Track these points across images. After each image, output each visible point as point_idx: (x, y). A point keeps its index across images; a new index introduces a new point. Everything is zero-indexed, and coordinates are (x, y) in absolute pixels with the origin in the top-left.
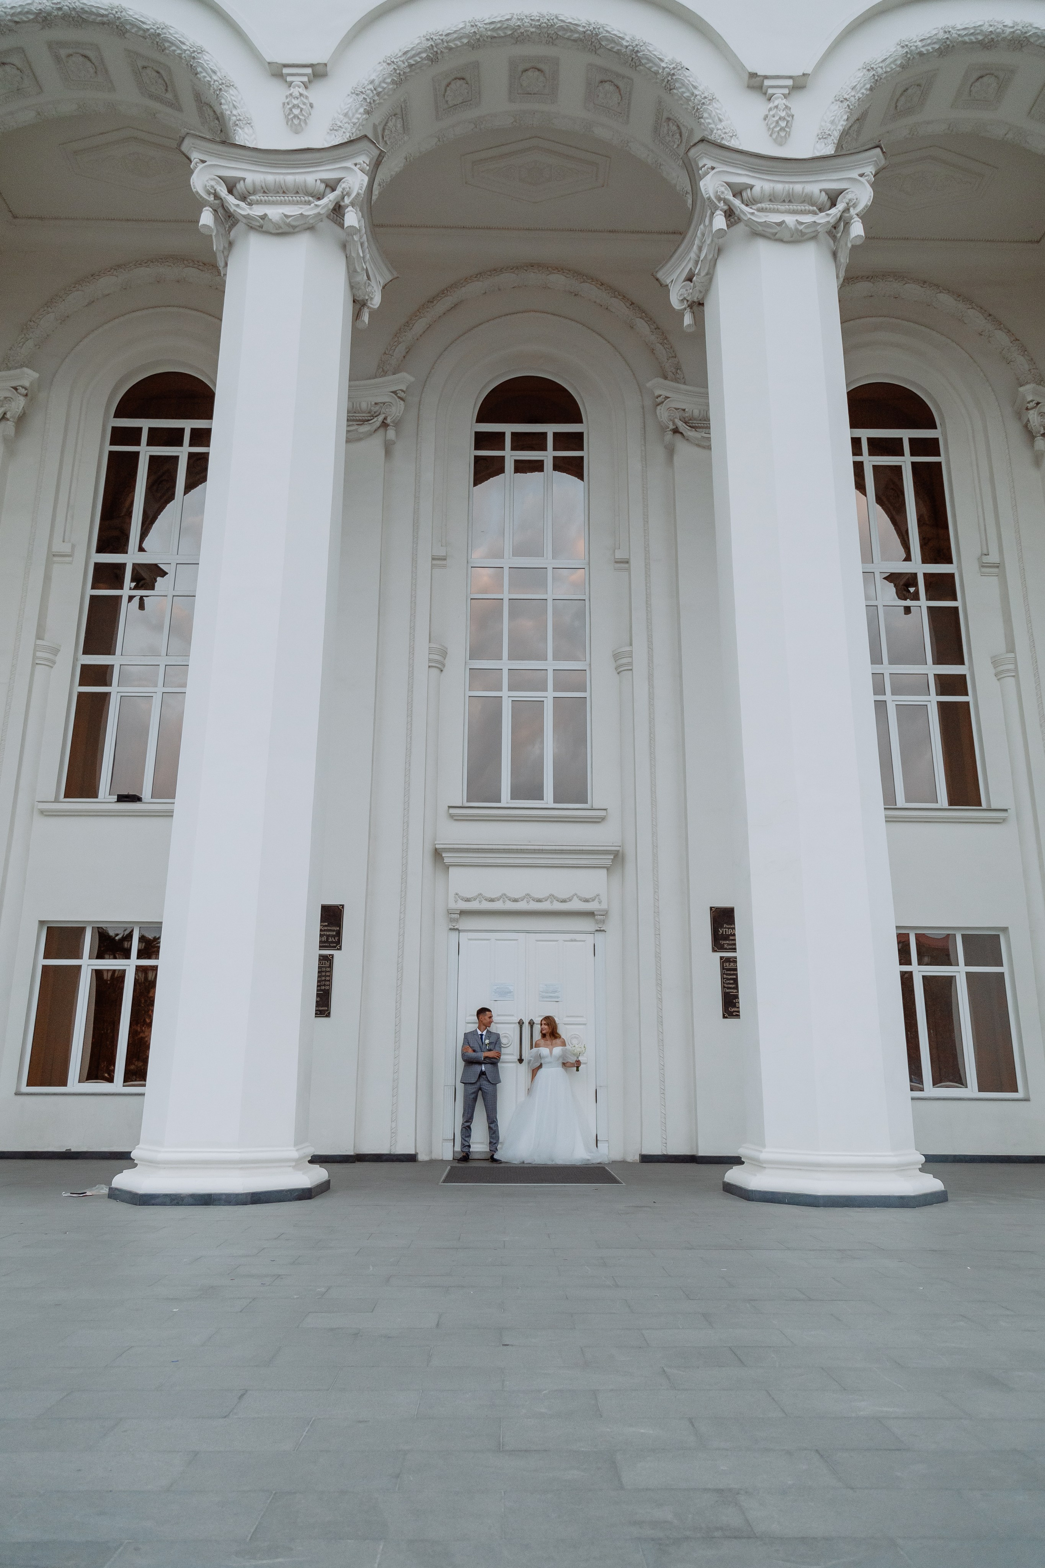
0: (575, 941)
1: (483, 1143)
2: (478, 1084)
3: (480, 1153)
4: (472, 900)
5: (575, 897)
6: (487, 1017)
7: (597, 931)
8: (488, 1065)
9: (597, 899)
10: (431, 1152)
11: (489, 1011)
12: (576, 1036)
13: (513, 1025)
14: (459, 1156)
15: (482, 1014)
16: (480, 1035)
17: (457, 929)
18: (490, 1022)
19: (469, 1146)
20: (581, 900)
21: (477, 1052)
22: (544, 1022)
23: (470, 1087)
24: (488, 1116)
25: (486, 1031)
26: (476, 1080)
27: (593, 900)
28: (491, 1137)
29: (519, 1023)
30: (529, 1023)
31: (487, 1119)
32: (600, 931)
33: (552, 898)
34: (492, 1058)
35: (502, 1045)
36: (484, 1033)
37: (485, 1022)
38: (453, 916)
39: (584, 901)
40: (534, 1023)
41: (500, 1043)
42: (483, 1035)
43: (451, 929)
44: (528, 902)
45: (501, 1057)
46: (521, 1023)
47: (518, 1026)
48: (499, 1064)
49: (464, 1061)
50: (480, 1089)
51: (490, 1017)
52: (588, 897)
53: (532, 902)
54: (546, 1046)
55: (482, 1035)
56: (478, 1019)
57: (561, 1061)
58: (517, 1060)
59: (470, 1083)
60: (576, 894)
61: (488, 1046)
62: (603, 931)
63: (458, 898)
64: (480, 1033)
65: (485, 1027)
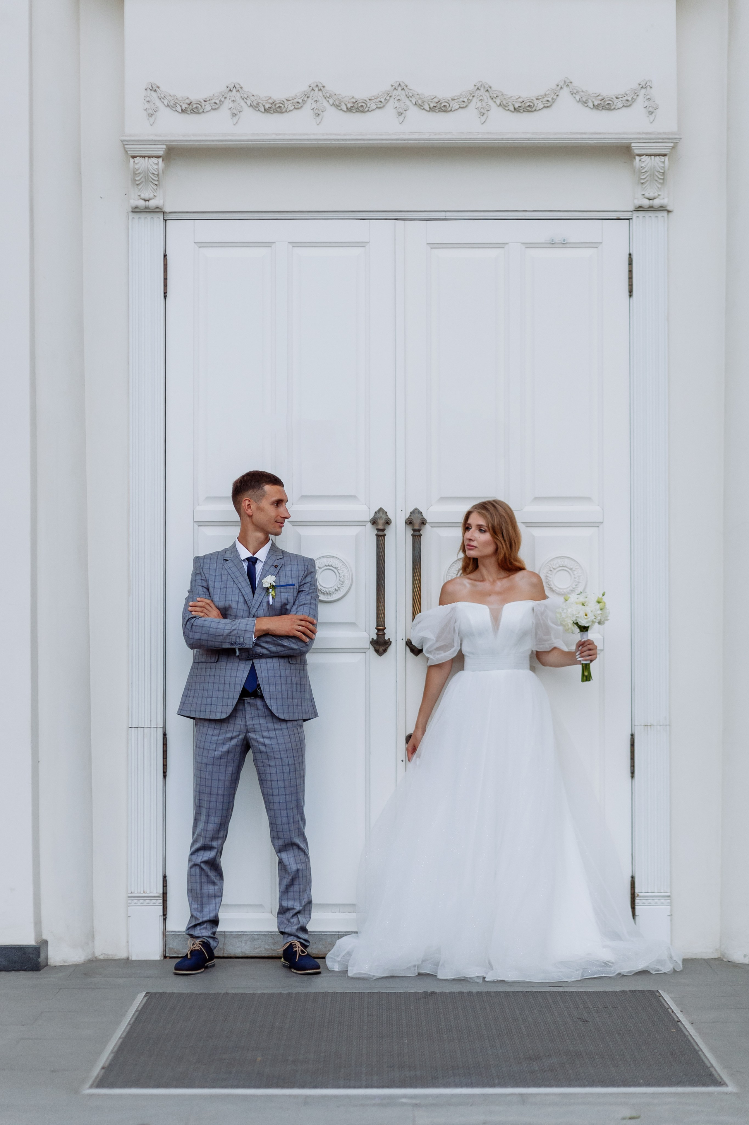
0: (564, 244)
1: (261, 906)
2: (239, 723)
3: (253, 937)
4: (208, 108)
5: (565, 93)
6: (266, 504)
7: (640, 209)
8: (269, 660)
9: (640, 102)
10: (91, 936)
11: (275, 481)
12: (566, 562)
13: (353, 531)
14: (185, 947)
15: (250, 492)
16: (248, 559)
17: (158, 210)
18: (280, 521)
19: (215, 922)
20: (585, 103)
21: (236, 617)
22: (476, 520)
23: (211, 730)
24: (273, 825)
25: (267, 547)
26: (230, 710)
27: (628, 104)
28: (286, 891)
29: (374, 522)
30: (409, 522)
31: (273, 838)
32: (651, 209)
33: (486, 96)
34: (288, 637)
35: (322, 597)
36: (262, 554)
37: (260, 518)
38: (142, 164)
39: (596, 107)
40: (423, 522)
41: (314, 592)
42: (257, 559)
43: (136, 210)
44: (400, 114)
45: (318, 635)
46: (381, 522)
47: (370, 533)
48: (310, 658)
49: (192, 646)
50: (246, 746)
51: (279, 503)
52: (608, 91)
53: (414, 113)
54: (479, 597)
55: (252, 561)
56: (238, 510)
57: (529, 646)
58: (368, 645)
59: (210, 720)
60: (568, 84)
61: (272, 592)
62: (662, 209)
63: (158, 103)
64: (244, 553)
65: (260, 535)
